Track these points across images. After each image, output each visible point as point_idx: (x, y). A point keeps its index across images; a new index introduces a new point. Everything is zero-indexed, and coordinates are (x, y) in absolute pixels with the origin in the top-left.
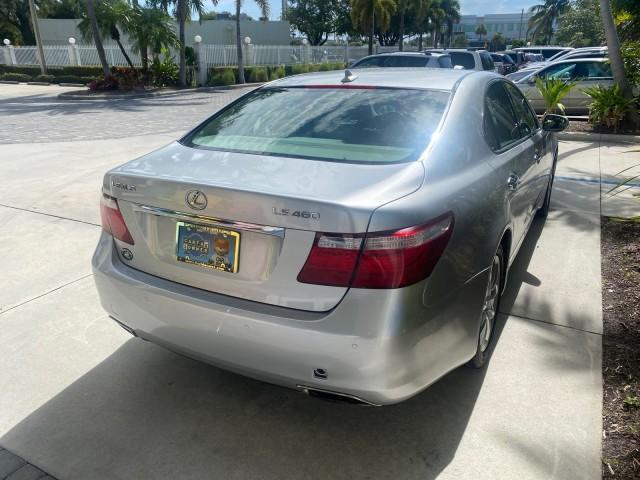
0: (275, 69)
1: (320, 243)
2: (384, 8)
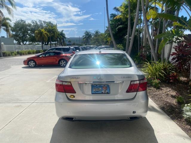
0: (13, 52)
1: (132, 83)
2: (45, 35)
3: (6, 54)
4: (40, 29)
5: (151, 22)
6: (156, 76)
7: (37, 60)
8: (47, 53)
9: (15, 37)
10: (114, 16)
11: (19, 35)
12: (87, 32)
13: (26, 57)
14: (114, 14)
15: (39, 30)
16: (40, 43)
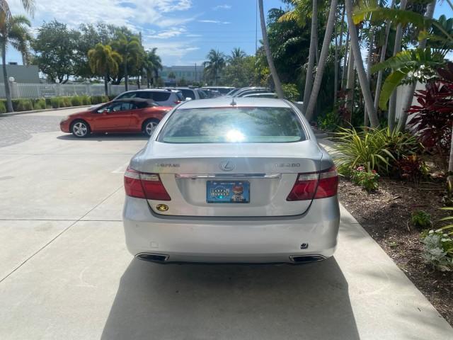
0: (37, 101)
1: (301, 179)
2: (113, 60)
3: (21, 105)
4: (101, 45)
5: (367, 31)
6: (369, 163)
7: (92, 120)
8: (115, 104)
9: (42, 63)
10: (277, 13)
11: (52, 58)
12: (213, 52)
13: (65, 113)
14: (278, 10)
15: (99, 48)
16: (102, 80)
